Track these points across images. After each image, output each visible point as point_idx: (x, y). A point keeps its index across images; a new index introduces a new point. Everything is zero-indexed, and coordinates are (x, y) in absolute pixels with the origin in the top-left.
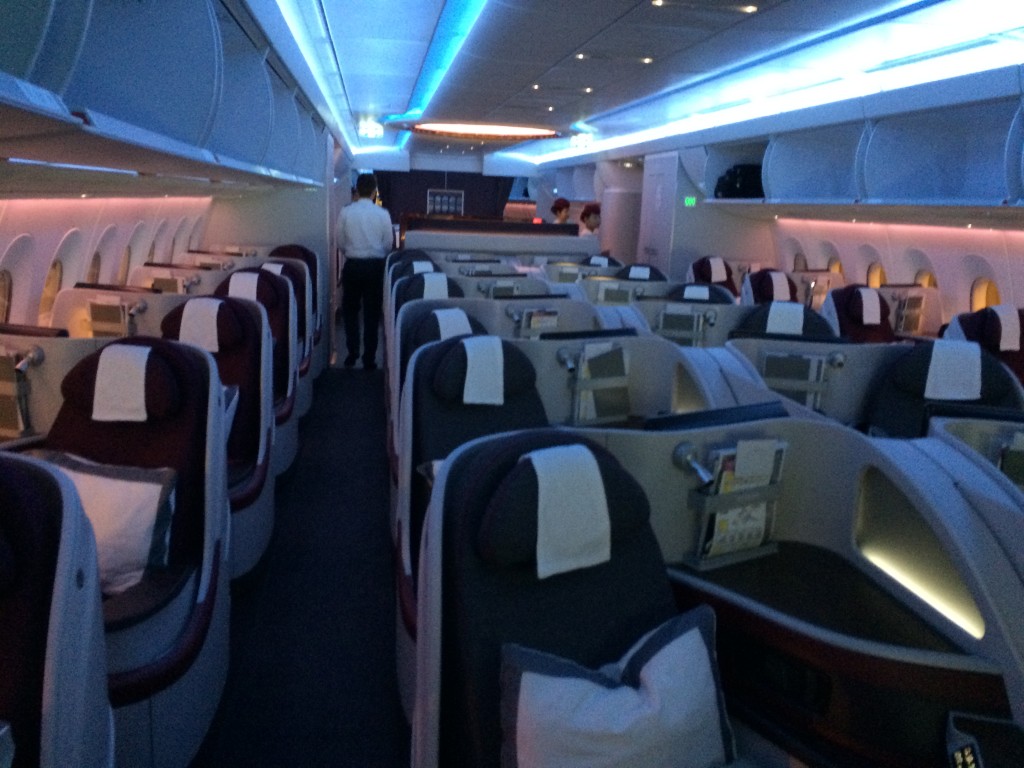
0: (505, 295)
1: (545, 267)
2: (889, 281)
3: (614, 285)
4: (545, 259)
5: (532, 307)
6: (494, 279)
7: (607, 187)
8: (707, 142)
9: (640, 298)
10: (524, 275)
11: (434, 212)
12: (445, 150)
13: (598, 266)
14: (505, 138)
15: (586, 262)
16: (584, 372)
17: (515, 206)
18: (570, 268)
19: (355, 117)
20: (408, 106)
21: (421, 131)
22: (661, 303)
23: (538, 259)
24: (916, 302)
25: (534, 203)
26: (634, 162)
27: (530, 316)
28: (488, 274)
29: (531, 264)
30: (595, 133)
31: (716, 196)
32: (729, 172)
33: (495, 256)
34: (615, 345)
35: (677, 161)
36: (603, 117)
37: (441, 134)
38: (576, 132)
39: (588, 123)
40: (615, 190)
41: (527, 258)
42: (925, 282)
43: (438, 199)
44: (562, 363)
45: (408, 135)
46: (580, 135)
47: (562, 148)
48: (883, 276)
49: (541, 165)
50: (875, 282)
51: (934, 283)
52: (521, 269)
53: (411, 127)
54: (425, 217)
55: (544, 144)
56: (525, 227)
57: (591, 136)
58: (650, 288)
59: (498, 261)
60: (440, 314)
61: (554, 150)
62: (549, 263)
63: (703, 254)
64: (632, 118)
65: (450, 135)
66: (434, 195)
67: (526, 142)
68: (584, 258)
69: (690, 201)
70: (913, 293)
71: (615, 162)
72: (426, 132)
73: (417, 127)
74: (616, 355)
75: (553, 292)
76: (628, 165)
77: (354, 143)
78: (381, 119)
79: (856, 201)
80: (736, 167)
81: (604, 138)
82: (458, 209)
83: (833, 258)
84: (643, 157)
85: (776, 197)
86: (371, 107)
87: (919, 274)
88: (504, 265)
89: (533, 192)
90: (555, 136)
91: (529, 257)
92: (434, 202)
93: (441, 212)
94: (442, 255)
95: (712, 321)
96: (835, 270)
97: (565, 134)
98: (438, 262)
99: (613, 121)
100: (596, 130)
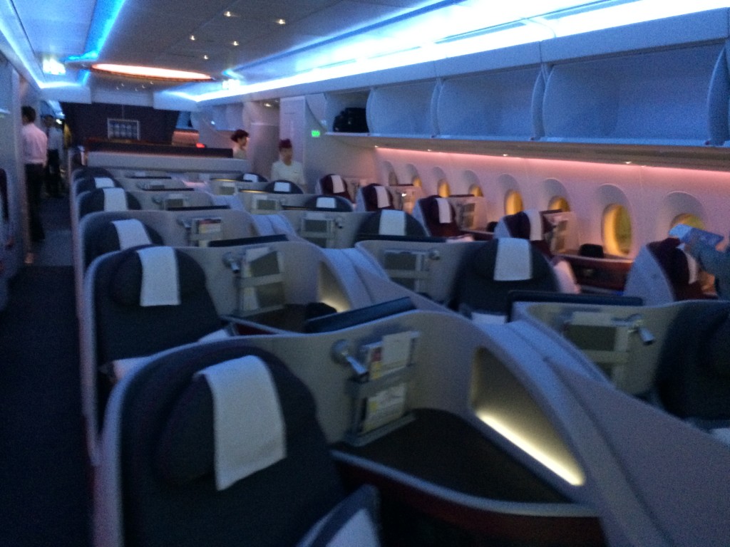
0: (175, 206)
1: (209, 183)
2: (453, 193)
3: (264, 197)
4: (207, 176)
5: (200, 217)
6: (166, 192)
7: (253, 121)
8: (325, 90)
9: (285, 208)
10: (191, 189)
11: (114, 137)
12: (120, 87)
13: (250, 181)
14: (171, 79)
15: (240, 178)
16: (247, 272)
17: (182, 133)
18: (228, 183)
19: (38, 56)
20: (84, 50)
21: (99, 71)
22: (302, 212)
23: (202, 176)
24: (471, 207)
25: (196, 131)
26: (272, 103)
27: (198, 223)
28: (161, 189)
29: (197, 180)
30: (241, 80)
31: (335, 131)
32: (342, 113)
33: (168, 173)
34: (271, 249)
35: (304, 103)
36: (247, 67)
37: (116, 74)
38: (227, 78)
39: (236, 71)
40: (259, 124)
41: (194, 175)
42: (475, 192)
43: (117, 126)
44: (228, 265)
45: (87, 74)
46: (230, 80)
47: (217, 90)
48: (448, 189)
49: (201, 102)
50: (444, 193)
51: (481, 194)
52: (190, 184)
53: (89, 67)
54: (106, 141)
55: (202, 86)
56: (190, 150)
57: (238, 82)
58: (292, 199)
59: (170, 178)
60: (119, 224)
61: (209, 91)
62: (212, 179)
63: (328, 173)
64: (269, 69)
65: (123, 75)
66: (113, 123)
67: (187, 84)
68: (238, 175)
69: (316, 134)
70: (470, 201)
71: (257, 102)
72: (103, 72)
73: (94, 67)
74: (272, 257)
75: (216, 204)
76: (268, 105)
77: (40, 78)
78: (62, 60)
79: (433, 137)
80: (347, 109)
81: (248, 84)
82: (135, 134)
83: (415, 177)
84: (278, 99)
85: (377, 132)
86: (53, 48)
87: (471, 188)
88: (175, 181)
89: (195, 123)
90: (210, 80)
91: (194, 174)
92: (114, 129)
93: (121, 137)
94: (122, 172)
95: (340, 225)
96: (417, 184)
97: (218, 79)
98: (117, 179)
99: (255, 71)
100: (242, 77)
